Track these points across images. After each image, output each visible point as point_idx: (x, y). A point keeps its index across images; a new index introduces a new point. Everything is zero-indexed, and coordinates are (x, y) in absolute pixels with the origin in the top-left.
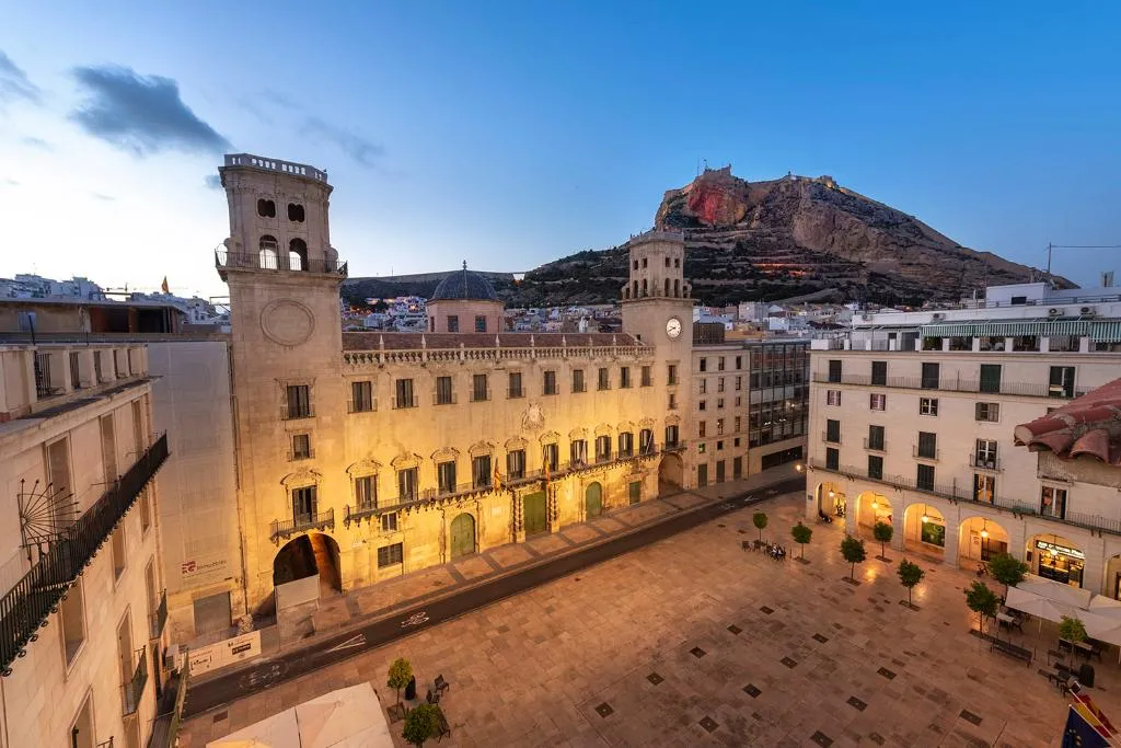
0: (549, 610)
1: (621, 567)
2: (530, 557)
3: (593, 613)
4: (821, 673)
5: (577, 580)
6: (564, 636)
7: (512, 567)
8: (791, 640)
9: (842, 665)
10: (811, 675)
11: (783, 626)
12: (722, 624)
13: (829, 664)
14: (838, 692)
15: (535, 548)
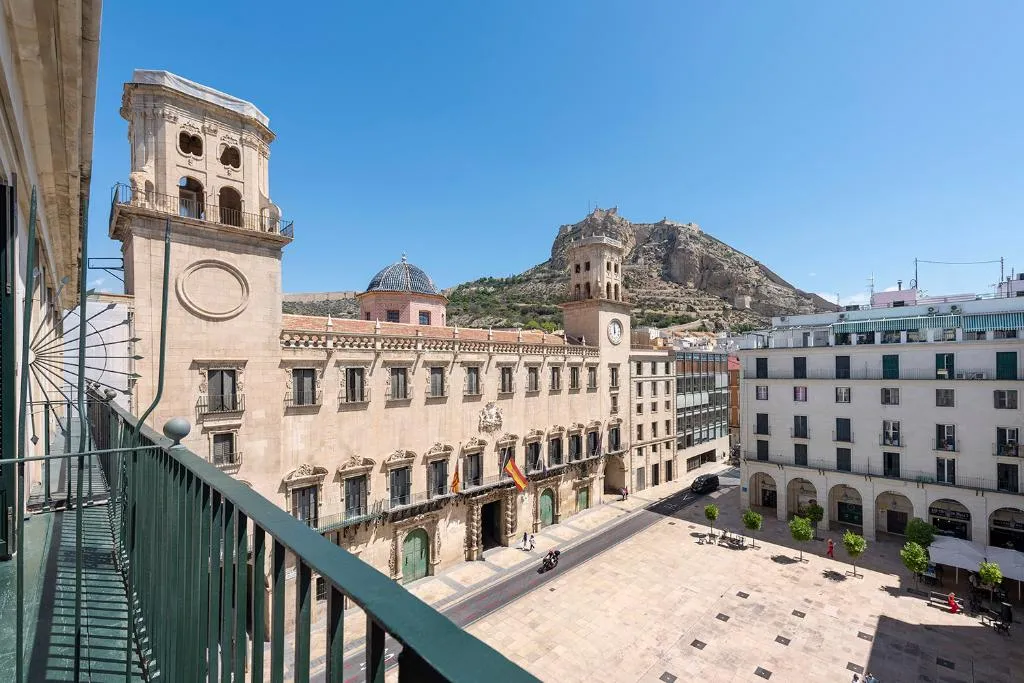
0: (533, 625)
1: (593, 572)
2: (494, 573)
3: (581, 622)
4: (814, 646)
5: (552, 590)
6: (559, 650)
7: (477, 586)
8: (777, 619)
9: (827, 635)
10: (806, 649)
11: (762, 607)
12: (709, 613)
13: (816, 635)
14: (835, 660)
15: (496, 563)
